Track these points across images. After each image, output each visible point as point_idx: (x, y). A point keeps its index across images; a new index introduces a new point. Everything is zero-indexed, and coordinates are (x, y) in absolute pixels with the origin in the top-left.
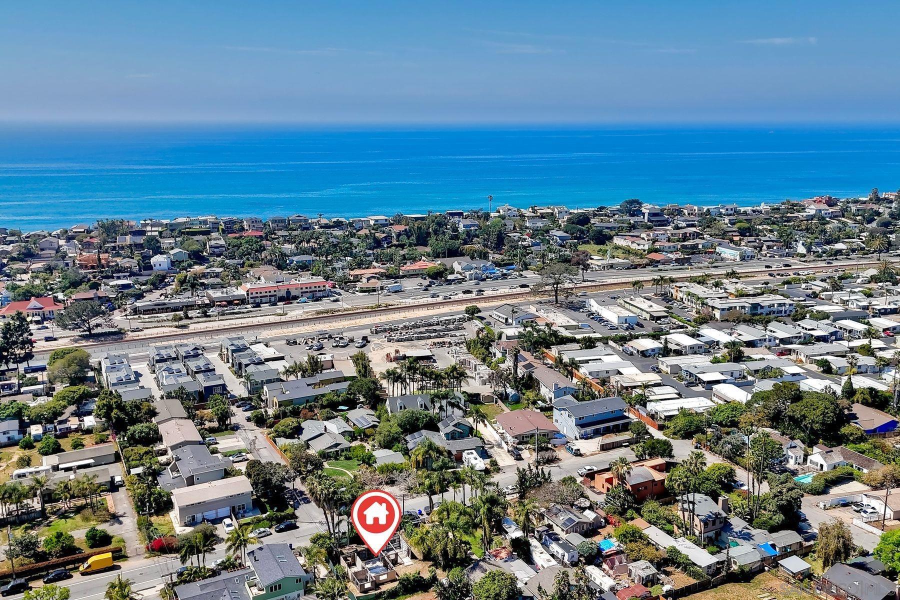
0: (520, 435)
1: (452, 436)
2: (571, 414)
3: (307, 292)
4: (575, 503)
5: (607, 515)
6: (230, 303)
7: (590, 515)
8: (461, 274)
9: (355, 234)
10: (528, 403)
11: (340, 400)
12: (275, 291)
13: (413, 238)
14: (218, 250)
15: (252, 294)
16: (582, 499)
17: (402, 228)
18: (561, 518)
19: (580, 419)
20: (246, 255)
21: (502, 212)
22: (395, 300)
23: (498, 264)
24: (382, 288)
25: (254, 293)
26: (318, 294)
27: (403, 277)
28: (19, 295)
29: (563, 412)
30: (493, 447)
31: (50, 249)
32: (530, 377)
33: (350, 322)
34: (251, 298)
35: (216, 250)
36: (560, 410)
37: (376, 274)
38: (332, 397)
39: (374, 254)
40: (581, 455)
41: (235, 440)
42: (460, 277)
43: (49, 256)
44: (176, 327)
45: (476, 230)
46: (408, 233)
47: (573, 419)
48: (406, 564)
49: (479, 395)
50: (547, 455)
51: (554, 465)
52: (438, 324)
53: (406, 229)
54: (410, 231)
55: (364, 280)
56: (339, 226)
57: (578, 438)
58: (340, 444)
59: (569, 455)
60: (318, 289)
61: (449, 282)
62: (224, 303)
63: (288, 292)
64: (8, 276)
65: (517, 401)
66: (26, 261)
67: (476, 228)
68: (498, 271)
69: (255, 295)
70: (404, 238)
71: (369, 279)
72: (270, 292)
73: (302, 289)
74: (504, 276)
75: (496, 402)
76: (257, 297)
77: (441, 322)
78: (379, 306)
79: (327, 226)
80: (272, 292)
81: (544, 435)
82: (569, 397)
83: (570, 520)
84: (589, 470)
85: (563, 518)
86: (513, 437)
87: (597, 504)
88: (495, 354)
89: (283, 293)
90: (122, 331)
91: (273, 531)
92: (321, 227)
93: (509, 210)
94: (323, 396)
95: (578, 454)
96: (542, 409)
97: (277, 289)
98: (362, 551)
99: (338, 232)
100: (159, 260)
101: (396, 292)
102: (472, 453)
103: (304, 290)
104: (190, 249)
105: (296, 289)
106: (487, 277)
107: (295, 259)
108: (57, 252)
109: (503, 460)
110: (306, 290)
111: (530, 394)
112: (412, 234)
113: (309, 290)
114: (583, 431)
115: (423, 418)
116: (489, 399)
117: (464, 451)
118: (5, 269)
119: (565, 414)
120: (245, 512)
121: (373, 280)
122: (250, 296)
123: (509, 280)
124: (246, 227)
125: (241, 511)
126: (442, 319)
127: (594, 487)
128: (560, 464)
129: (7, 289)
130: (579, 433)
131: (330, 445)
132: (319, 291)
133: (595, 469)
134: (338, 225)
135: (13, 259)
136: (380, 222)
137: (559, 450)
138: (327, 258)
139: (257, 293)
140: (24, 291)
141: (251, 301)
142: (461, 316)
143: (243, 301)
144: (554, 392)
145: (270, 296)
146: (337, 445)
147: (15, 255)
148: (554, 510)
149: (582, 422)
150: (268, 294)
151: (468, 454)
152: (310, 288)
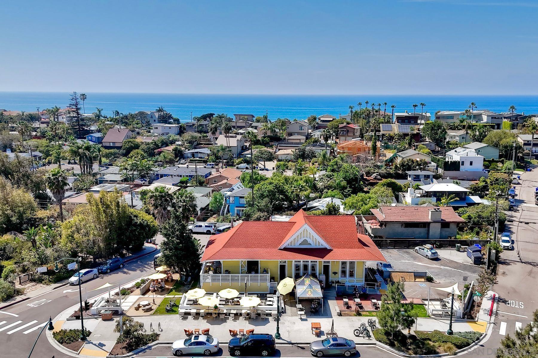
28: (262, 196)
31: (299, 134)
43: (298, 141)
64: (247, 162)
66: (271, 146)
108: (307, 138)
118: (246, 153)
129: (243, 180)
135: (257, 142)
140: (271, 187)
147: (260, 138)
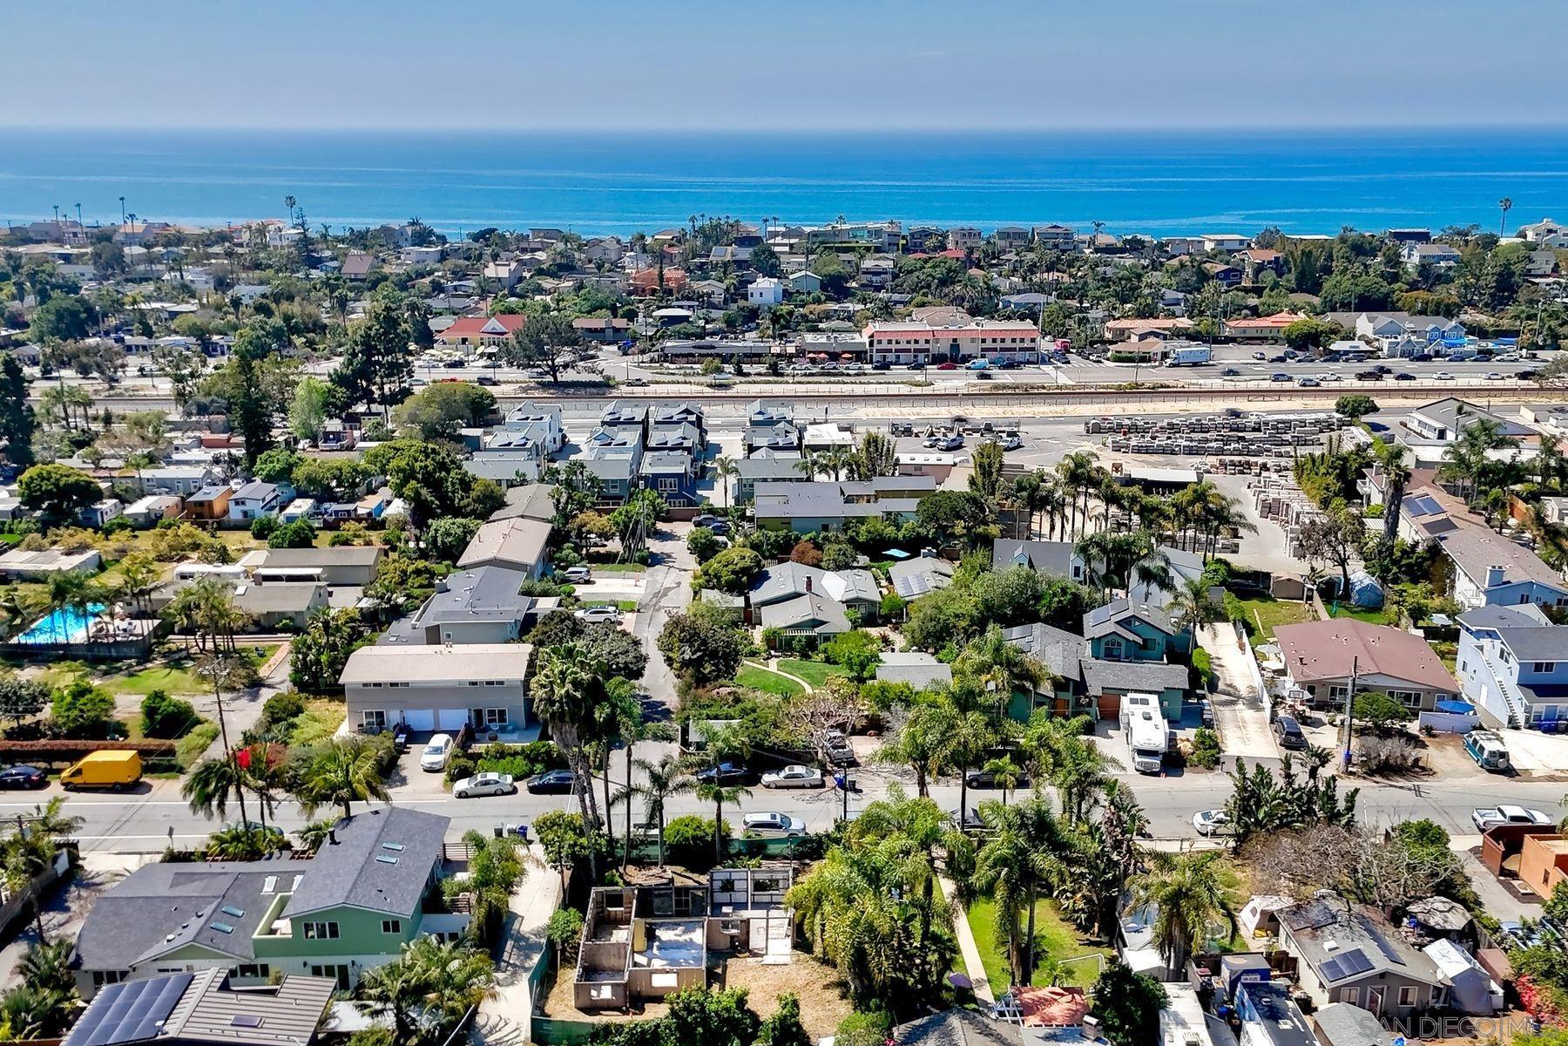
0: (1323, 683)
1: (1108, 649)
2: (1508, 649)
3: (995, 350)
4: (1412, 908)
5: (1519, 974)
6: (834, 356)
7: (1448, 961)
8: (1368, 343)
9: (1162, 264)
10: (1400, 614)
11: (900, 536)
12: (927, 342)
13: (1291, 278)
14: (878, 278)
15: (880, 342)
16: (1439, 903)
17: (1270, 255)
18: (1328, 945)
19: (1538, 667)
20: (922, 287)
21: (1531, 237)
22: (1185, 378)
23: (1479, 332)
24: (1165, 355)
25: (885, 342)
26: (1019, 356)
27: (1228, 340)
29: (1486, 642)
30: (1233, 703)
32: (1435, 551)
33: (1054, 408)
34: (878, 351)
35: (874, 279)
36: (1478, 635)
37: (1164, 329)
38: (880, 526)
39: (1187, 300)
40: (1510, 772)
41: (632, 582)
42: (1363, 346)
44: (710, 386)
45: (1450, 268)
46: (1279, 267)
47: (1514, 663)
48: (767, 960)
49: (1267, 576)
50: (1389, 749)
51: (1402, 782)
52: (1259, 430)
53: (1277, 259)
54: (1286, 262)
55: (1134, 339)
56: (1135, 249)
57: (1521, 720)
58: (823, 623)
59: (1469, 764)
60: (1018, 345)
61: (1334, 356)
62: (822, 355)
63: (955, 346)
65: (1372, 606)
67: (1452, 263)
68: (1471, 345)
69: (885, 346)
70: (1269, 276)
71: (1143, 337)
72: (916, 342)
73: (984, 341)
74: (1486, 355)
75: (1310, 598)
76: (890, 351)
77: (1266, 424)
78: (1137, 386)
79: (1110, 250)
80: (922, 342)
81: (1407, 697)
82: (1532, 611)
83: (1357, 959)
84: (1514, 819)
85: (1333, 943)
86: (1303, 685)
87: (1497, 930)
88: (1369, 497)
89: (944, 347)
90: (611, 383)
91: (522, 786)
92: (1097, 250)
93: (1550, 231)
94: (862, 520)
95: (1499, 766)
96: (1431, 633)
97: (930, 337)
98: (686, 890)
99: (1128, 260)
100: (764, 288)
101: (1195, 365)
102: (1146, 702)
103: (989, 344)
104: (824, 271)
105: (973, 340)
106: (1437, 354)
107: (1014, 299)
109: (1244, 740)
110: (994, 345)
111: (1416, 592)
112: (1290, 271)
113: (998, 345)
114: (1541, 706)
115: (1055, 595)
116: (1294, 590)
117: (1125, 691)
119: (1492, 647)
120: (503, 730)
121: (1152, 339)
122: (876, 346)
123: (1494, 364)
124: (950, 246)
125: (495, 726)
126: (1270, 418)
127: (1514, 875)
128: (1426, 784)
130: (1528, 710)
131: (799, 620)
132: (1021, 349)
133: (1541, 819)
134: (1135, 246)
136: (1227, 246)
137: (1441, 746)
138: (1081, 302)
139: (890, 342)
141: (876, 356)
142: (1322, 416)
143: (859, 356)
144: (1486, 592)
145: (915, 350)
146: (816, 623)
148: (1315, 913)
149: (1544, 677)
150: (912, 346)
151: (1133, 701)
152: (1003, 341)
